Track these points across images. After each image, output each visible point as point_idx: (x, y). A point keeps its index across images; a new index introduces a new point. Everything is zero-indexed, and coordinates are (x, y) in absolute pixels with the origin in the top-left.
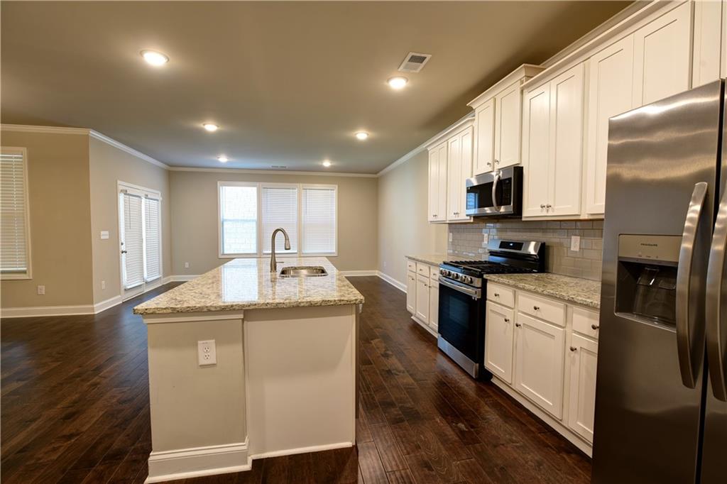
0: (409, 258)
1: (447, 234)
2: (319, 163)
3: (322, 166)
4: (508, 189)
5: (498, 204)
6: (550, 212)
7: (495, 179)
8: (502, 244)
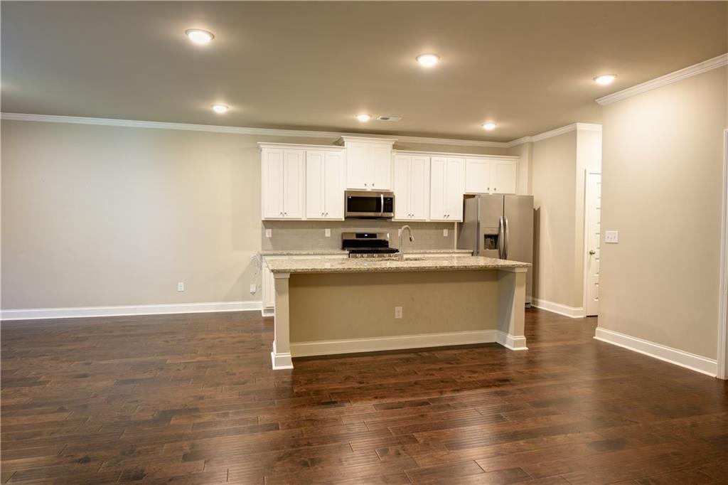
1: (260, 231)
4: (389, 204)
5: (384, 211)
6: (413, 218)
7: (382, 196)
8: (359, 235)
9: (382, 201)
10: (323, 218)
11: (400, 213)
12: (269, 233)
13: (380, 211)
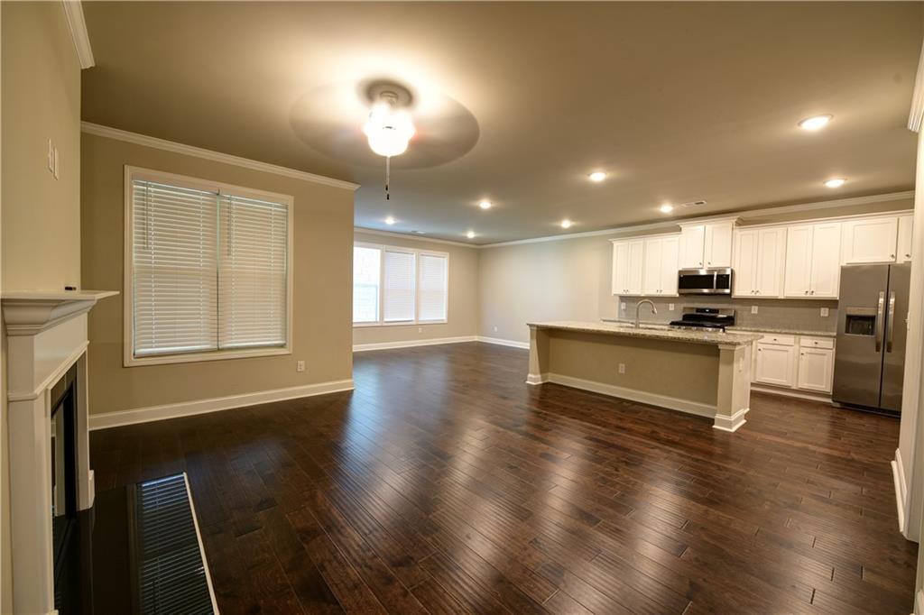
0: (604, 321)
1: (618, 303)
2: (464, 235)
3: (466, 237)
4: (724, 280)
5: (717, 288)
6: (758, 294)
7: (716, 274)
8: (698, 310)
9: (715, 278)
10: (658, 294)
11: (741, 289)
12: (623, 306)
13: (712, 288)
